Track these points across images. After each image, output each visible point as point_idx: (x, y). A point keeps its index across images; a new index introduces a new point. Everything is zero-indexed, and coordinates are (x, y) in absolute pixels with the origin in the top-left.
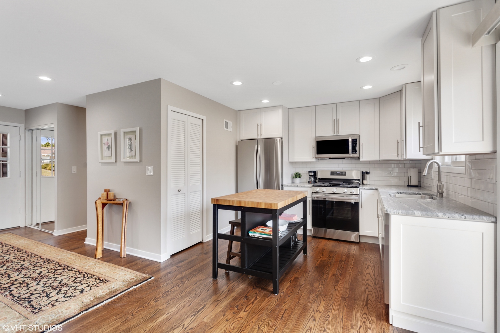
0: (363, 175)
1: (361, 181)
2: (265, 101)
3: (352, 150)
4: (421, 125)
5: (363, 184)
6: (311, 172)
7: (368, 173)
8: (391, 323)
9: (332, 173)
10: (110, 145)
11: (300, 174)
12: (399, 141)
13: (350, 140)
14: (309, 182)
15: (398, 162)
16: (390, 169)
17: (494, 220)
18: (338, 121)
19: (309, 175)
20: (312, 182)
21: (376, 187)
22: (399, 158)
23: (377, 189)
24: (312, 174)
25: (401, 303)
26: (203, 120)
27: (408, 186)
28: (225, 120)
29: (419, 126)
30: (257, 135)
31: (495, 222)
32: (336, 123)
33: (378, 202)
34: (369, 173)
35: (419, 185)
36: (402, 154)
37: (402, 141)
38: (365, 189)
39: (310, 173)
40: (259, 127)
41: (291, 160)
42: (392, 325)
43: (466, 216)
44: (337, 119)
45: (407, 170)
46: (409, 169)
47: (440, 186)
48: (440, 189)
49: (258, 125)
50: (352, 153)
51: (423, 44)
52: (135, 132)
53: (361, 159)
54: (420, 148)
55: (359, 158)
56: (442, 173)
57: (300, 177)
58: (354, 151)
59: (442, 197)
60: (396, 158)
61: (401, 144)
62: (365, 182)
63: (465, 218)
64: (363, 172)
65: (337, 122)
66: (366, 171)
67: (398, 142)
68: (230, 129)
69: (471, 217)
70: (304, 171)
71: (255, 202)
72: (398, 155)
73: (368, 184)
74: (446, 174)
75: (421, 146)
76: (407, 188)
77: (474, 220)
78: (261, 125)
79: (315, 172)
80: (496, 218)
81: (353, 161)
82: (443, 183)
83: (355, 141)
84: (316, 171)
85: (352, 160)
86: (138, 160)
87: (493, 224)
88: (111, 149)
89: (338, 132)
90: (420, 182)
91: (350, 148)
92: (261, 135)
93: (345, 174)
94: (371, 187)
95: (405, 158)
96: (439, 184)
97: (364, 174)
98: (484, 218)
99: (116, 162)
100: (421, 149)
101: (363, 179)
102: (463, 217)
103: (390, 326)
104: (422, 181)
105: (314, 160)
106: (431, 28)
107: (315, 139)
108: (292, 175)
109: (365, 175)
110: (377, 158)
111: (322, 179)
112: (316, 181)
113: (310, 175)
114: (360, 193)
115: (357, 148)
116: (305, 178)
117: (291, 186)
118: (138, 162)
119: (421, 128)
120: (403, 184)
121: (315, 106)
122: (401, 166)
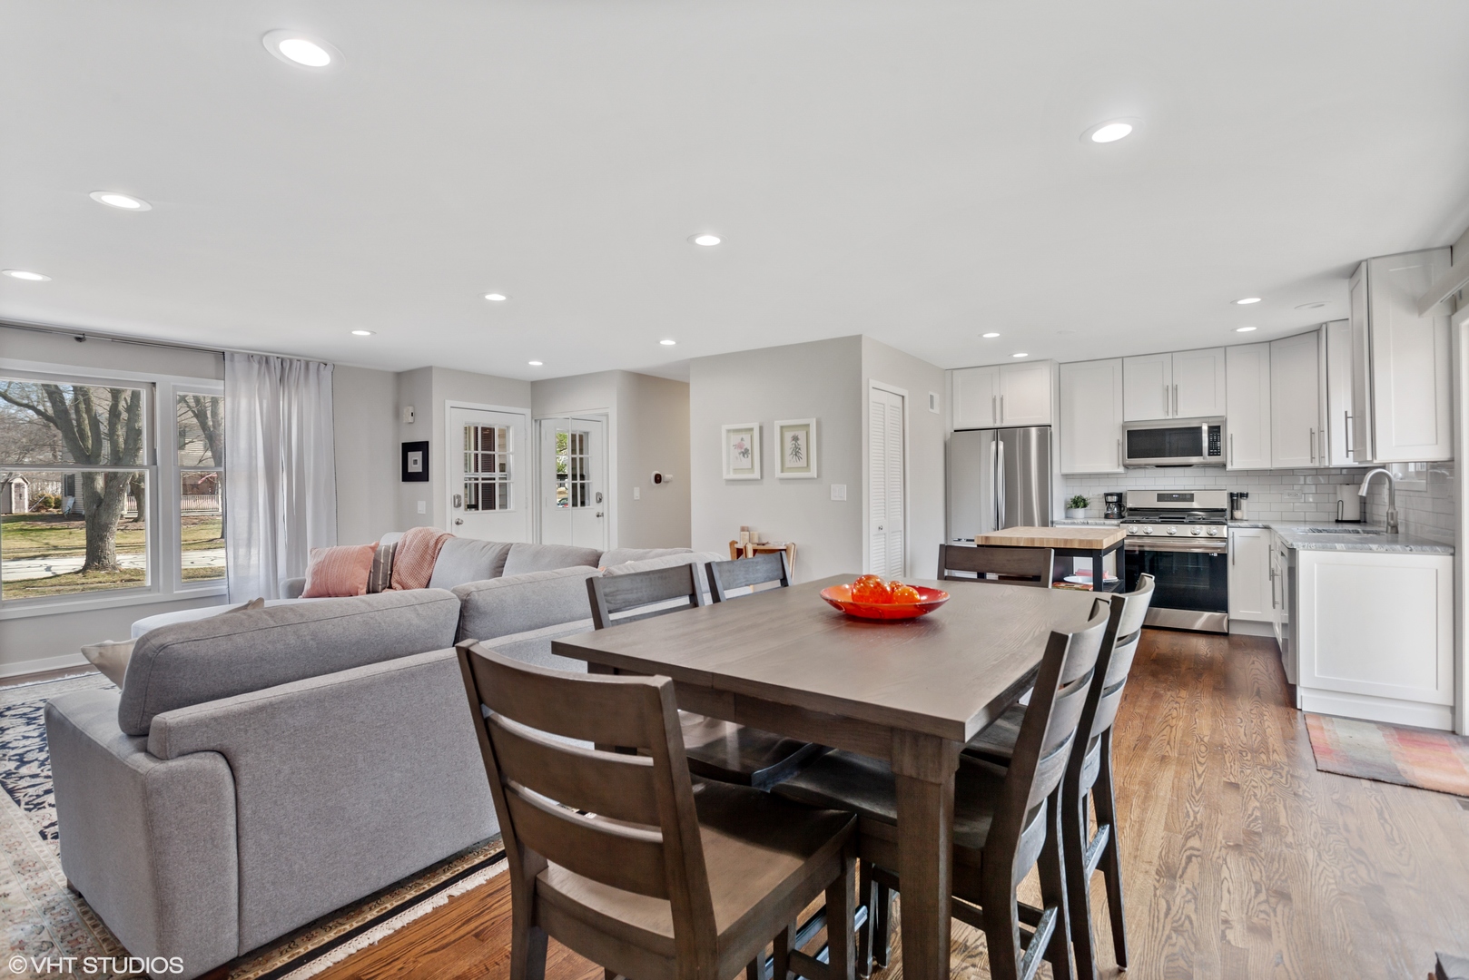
0: (1232, 501)
1: (1228, 513)
2: (1020, 355)
3: (1210, 448)
4: (1350, 414)
5: (1232, 518)
6: (1111, 495)
7: (1243, 495)
8: (1299, 707)
9: (1161, 497)
10: (749, 448)
11: (1084, 500)
12: (1315, 430)
13: (1205, 428)
14: (1107, 516)
15: (1314, 472)
16: (1296, 487)
17: (1452, 551)
18: (1176, 389)
19: (1106, 502)
20: (1115, 516)
21: (1265, 524)
22: (1316, 464)
23: (1266, 528)
24: (1115, 499)
25: (1316, 675)
26: (903, 397)
27: (1337, 521)
28: (931, 393)
29: (1347, 418)
30: (992, 420)
31: (1453, 554)
32: (1172, 393)
33: (1270, 550)
34: (1247, 495)
35: (1363, 520)
36: (1322, 458)
37: (1321, 431)
38: (1240, 527)
39: (1109, 497)
40: (997, 404)
41: (1065, 471)
42: (1301, 710)
43: (1413, 547)
44: (1174, 385)
45: (1335, 488)
46: (1338, 486)
47: (1392, 514)
48: (1392, 519)
49: (994, 400)
50: (1209, 455)
51: (1352, 292)
52: (808, 425)
53: (1229, 467)
54: (1348, 451)
55: (1224, 466)
56: (1396, 493)
57: (1085, 506)
58: (1215, 450)
59: (1397, 532)
60: (1308, 464)
61: (1318, 437)
62: (1237, 514)
63: (1411, 550)
64: (1232, 495)
65: (1175, 391)
66: (1239, 491)
67: (1312, 433)
68: (937, 410)
69: (1419, 548)
70: (1094, 493)
71: (1061, 540)
72: (1312, 458)
73: (1245, 518)
74: (1402, 493)
75: (1351, 448)
76: (1334, 527)
77: (1424, 552)
78: (1002, 399)
79: (1120, 496)
80: (1454, 548)
81: (1210, 472)
82: (1397, 509)
83: (1215, 431)
84: (1121, 494)
85: (1207, 469)
86: (813, 473)
87: (1451, 557)
88: (750, 456)
89: (1177, 411)
90: (1363, 512)
91: (1205, 444)
92: (1002, 419)
93: (1191, 498)
94: (1253, 524)
95: (1327, 464)
96: (1390, 511)
97: (1235, 499)
98: (1438, 548)
99: (762, 477)
100: (1351, 454)
101: (1232, 508)
102: (1408, 549)
103: (1299, 712)
104: (1368, 510)
105: (1121, 470)
106: (1359, 281)
107: (1123, 427)
108: (1066, 503)
109: (1237, 500)
110: (1266, 465)
111: (1135, 509)
112: (1123, 514)
113: (1109, 500)
114: (1231, 535)
115: (1221, 444)
116: (1097, 507)
117: (1064, 524)
118: (814, 479)
119: (1350, 421)
120: (1324, 517)
121: (1123, 357)
122: (1322, 480)
